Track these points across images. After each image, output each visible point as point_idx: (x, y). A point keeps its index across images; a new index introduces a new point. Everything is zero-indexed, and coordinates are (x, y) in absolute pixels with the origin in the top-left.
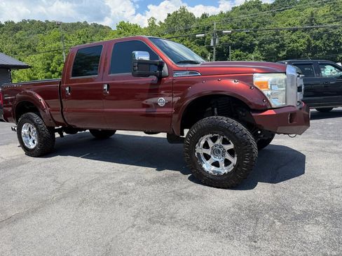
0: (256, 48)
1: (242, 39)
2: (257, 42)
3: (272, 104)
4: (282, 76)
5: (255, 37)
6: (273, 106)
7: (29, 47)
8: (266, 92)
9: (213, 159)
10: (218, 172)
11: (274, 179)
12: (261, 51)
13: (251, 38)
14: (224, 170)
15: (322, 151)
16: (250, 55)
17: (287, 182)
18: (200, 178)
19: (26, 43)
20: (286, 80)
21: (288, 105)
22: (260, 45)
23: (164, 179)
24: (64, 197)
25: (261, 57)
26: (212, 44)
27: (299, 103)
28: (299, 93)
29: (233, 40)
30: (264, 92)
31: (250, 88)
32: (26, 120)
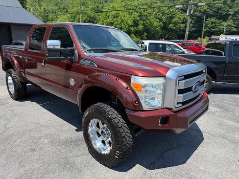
0: (230, 17)
1: (219, 10)
2: (232, 13)
3: (144, 107)
5: (231, 8)
9: (102, 137)
12: (234, 20)
13: (227, 8)
16: (223, 23)
20: (164, 84)
22: (234, 15)
25: (233, 25)
26: (187, 14)
27: (181, 105)
28: (181, 95)
29: (211, 10)
30: (138, 94)
31: (127, 88)
32: (9, 74)
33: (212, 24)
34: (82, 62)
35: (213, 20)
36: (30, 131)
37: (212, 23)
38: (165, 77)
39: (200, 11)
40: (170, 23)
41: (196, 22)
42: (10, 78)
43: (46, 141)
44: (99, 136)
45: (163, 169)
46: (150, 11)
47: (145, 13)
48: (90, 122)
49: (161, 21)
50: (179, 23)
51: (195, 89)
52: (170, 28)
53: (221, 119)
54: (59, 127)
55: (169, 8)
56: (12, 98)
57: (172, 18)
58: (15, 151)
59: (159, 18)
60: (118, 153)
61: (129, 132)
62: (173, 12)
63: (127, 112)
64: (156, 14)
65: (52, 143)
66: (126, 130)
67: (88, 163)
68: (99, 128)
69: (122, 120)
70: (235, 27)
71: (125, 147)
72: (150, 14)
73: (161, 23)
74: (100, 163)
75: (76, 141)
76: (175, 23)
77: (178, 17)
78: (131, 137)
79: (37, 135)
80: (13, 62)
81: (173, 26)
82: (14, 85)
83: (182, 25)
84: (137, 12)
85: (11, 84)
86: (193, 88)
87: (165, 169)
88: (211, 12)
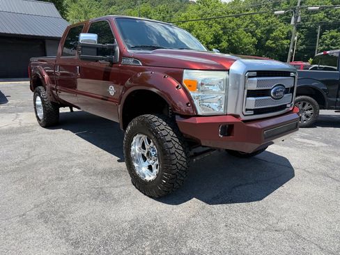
3: (199, 110)
8: (194, 94)
9: (148, 161)
26: (292, 23)
27: (252, 112)
28: (252, 99)
29: (330, 19)
30: (192, 94)
31: (177, 87)
32: (37, 93)
33: (331, 39)
34: (124, 61)
35: (334, 33)
36: (59, 160)
37: (332, 37)
38: (228, 70)
39: (313, 20)
40: (267, 39)
41: (307, 37)
42: (38, 98)
43: (78, 170)
44: (145, 159)
45: (229, 205)
46: (239, 22)
47: (232, 25)
48: (132, 141)
49: (254, 35)
50: (282, 39)
51: (274, 93)
52: (268, 47)
53: (326, 155)
54: (97, 157)
55: (266, 18)
56: (40, 124)
57: (270, 31)
58: (37, 179)
59: (251, 32)
60: (165, 176)
61: (181, 149)
62: (272, 23)
63: (178, 119)
64: (247, 26)
65: (85, 173)
66: (177, 145)
67: (130, 194)
68: (145, 149)
69: (172, 133)
71: (174, 167)
72: (238, 26)
73: (254, 39)
74: (145, 194)
75: (117, 171)
76: (275, 39)
77: (280, 30)
78: (183, 155)
79: (67, 164)
80: (42, 76)
81: (273, 43)
82: (44, 107)
83: (285, 42)
84: (219, 23)
85: (39, 106)
86: (272, 91)
87: (232, 205)
88: (331, 21)
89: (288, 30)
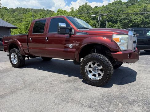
0: (119, 22)
1: (112, 18)
2: (119, 19)
3: (121, 49)
4: (126, 36)
5: (118, 17)
6: (121, 50)
7: (19, 19)
8: (118, 43)
9: (93, 73)
10: (95, 79)
11: (121, 83)
12: (121, 23)
13: (116, 17)
14: (98, 78)
15: (145, 70)
16: (115, 25)
17: (127, 85)
18: (87, 81)
19: (18, 18)
20: (128, 38)
21: (129, 49)
22: (120, 21)
23: (71, 81)
24: (26, 87)
25: (121, 26)
27: (134, 49)
28: (134, 44)
31: (111, 41)
33: (109, 26)
34: (78, 34)
35: (110, 23)
37: (110, 25)
38: (128, 34)
39: (102, 19)
55: (85, 18)
62: (88, 20)
66: (110, 64)
68: (91, 68)
70: (121, 27)
77: (91, 23)
80: (18, 43)
88: (109, 19)
89: (94, 23)
